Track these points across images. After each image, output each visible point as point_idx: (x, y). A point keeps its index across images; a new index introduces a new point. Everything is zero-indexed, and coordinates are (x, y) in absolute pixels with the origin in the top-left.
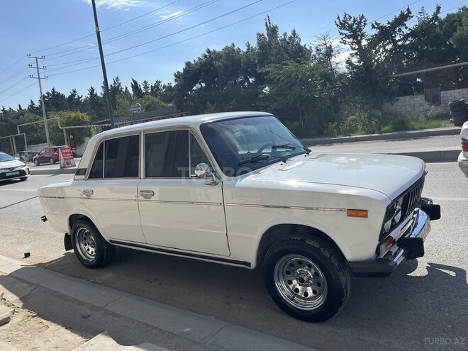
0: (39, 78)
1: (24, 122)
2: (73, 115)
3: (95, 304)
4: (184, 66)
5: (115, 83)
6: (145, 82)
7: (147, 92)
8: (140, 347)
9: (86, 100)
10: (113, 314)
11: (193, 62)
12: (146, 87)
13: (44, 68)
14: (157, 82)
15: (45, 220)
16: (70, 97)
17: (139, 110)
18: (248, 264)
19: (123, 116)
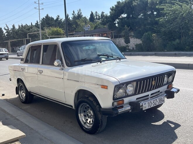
0: (39, 9)
1: (31, 32)
2: (55, 29)
3: (13, 115)
4: (116, 4)
5: (79, 12)
6: (96, 12)
7: (97, 18)
8: (9, 127)
9: (64, 21)
10: (18, 120)
11: (121, 2)
12: (97, 15)
13: (42, 4)
14: (102, 12)
15: (11, 80)
16: (56, 19)
17: (89, 29)
18: (72, 106)
19: (80, 31)
